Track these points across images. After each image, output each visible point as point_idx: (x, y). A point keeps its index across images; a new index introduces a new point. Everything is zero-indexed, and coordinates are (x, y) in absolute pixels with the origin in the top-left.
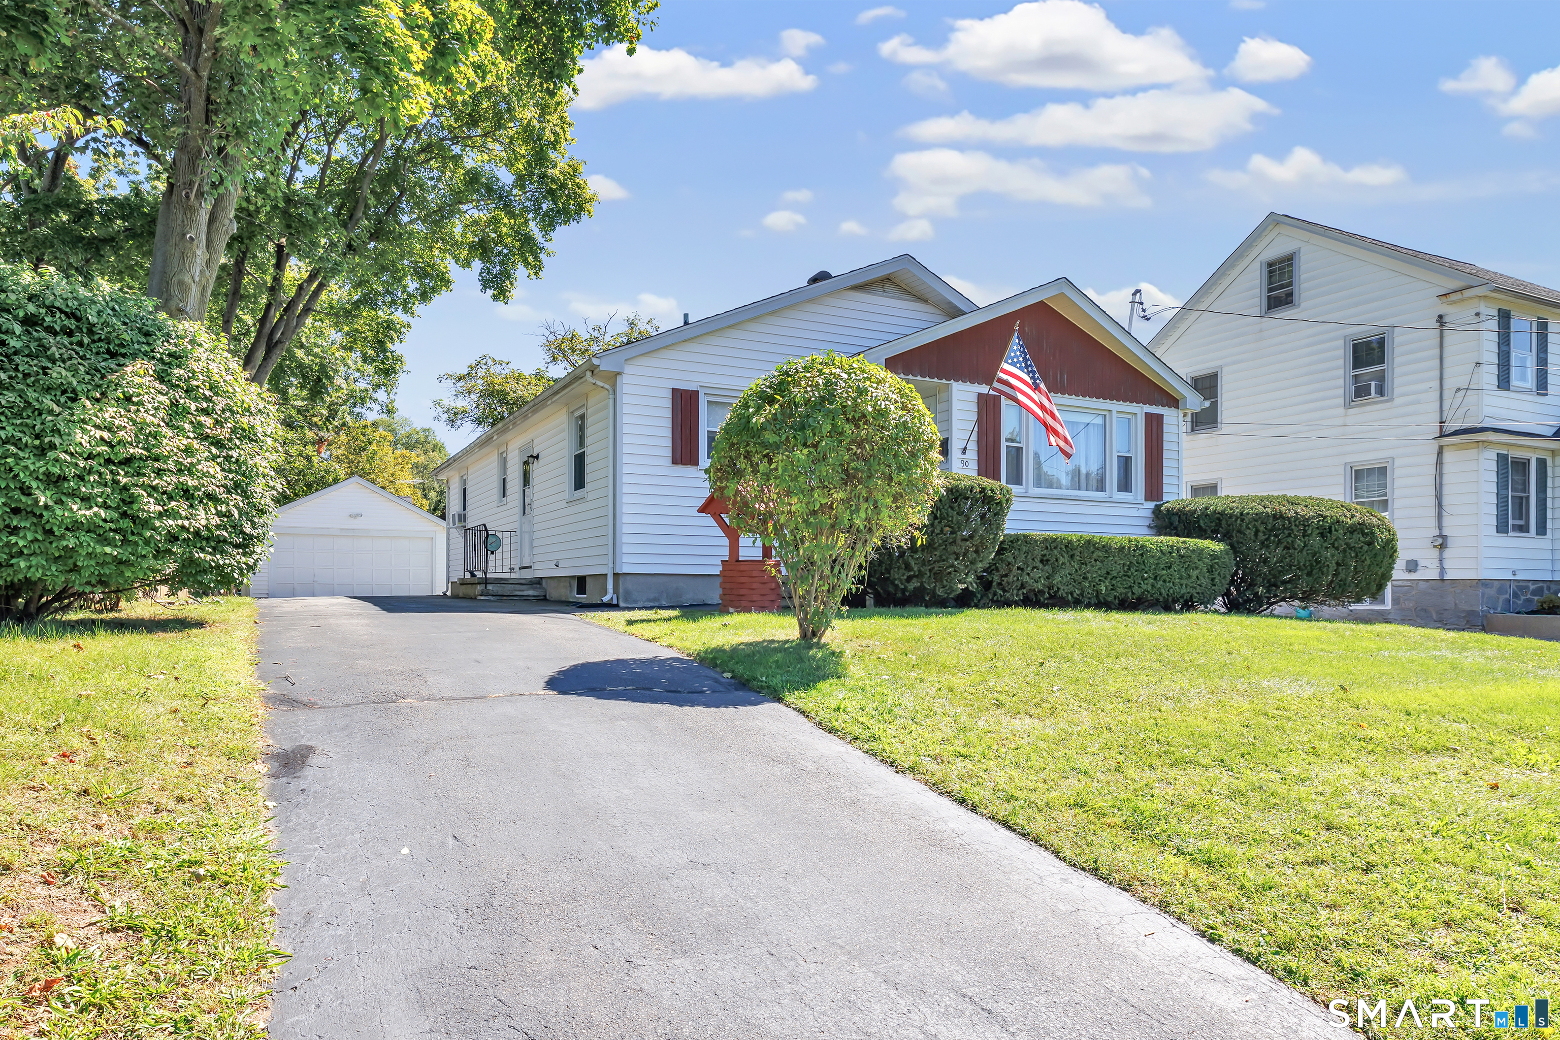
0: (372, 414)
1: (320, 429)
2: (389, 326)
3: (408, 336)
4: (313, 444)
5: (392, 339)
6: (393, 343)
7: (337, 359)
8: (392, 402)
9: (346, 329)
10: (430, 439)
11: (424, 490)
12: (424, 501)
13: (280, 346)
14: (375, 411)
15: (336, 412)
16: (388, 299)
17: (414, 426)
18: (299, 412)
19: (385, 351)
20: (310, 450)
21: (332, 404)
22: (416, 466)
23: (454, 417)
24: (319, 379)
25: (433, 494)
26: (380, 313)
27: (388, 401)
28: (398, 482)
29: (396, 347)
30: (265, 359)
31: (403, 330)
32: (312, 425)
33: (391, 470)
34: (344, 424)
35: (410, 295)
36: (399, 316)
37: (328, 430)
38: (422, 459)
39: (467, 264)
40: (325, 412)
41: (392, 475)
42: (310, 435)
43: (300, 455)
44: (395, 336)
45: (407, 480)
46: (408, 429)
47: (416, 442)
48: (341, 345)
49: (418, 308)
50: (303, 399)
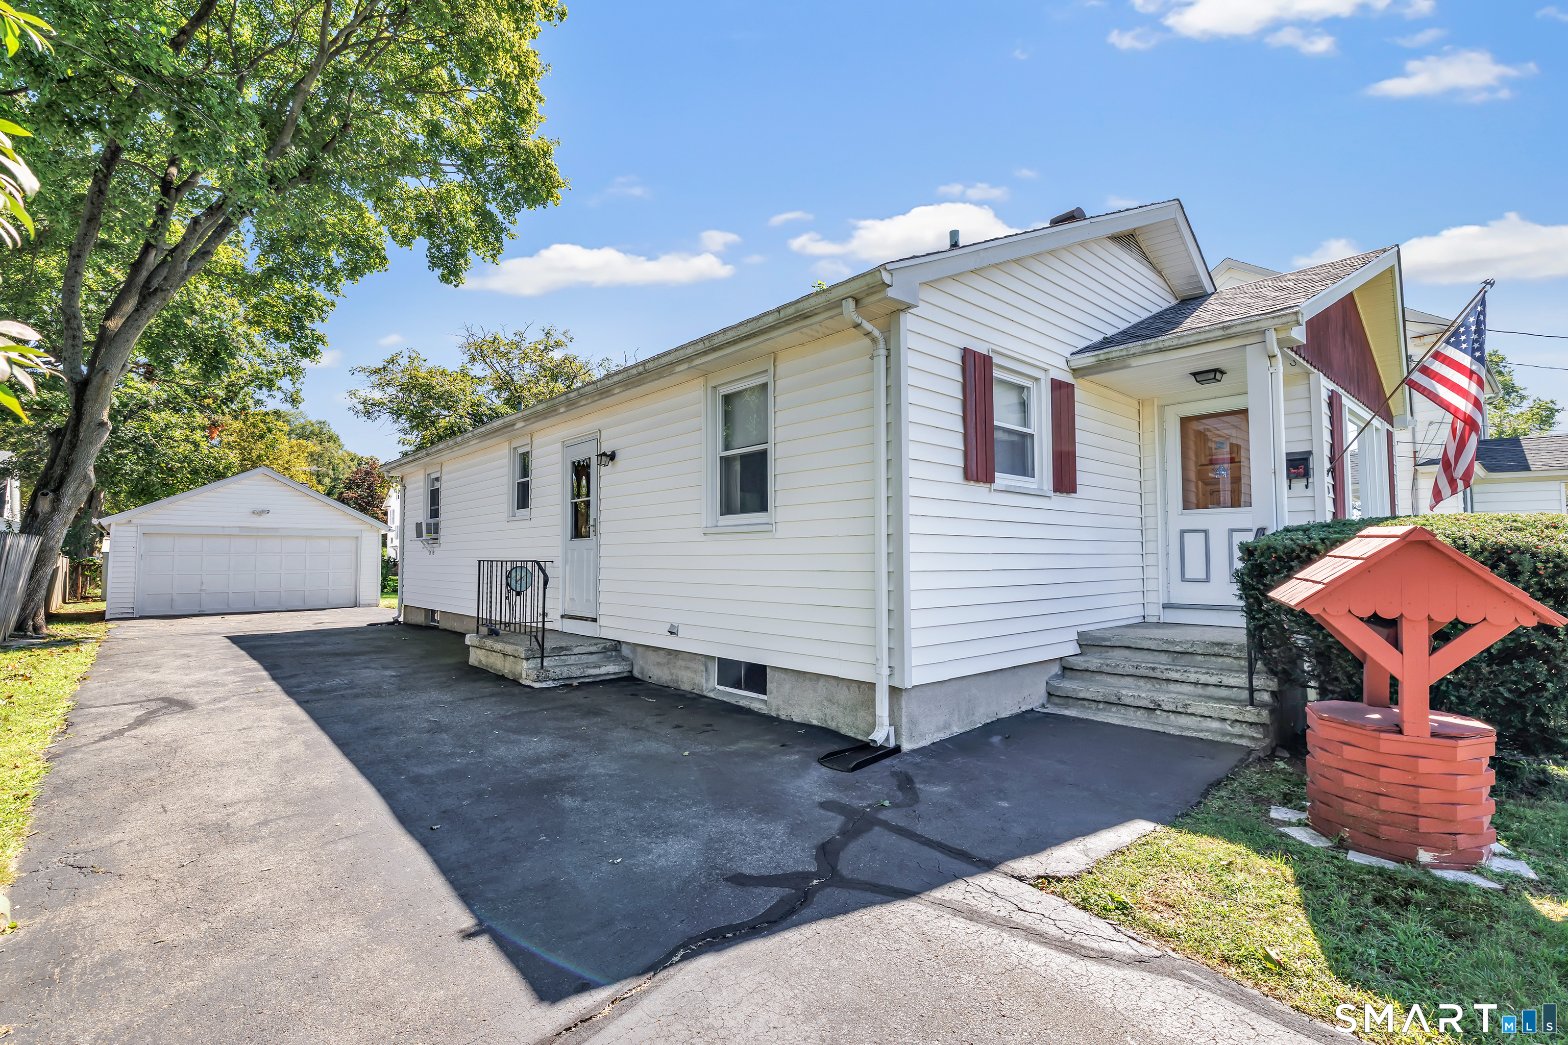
0: (273, 402)
1: (214, 412)
2: (310, 301)
3: (332, 315)
4: (203, 428)
5: (311, 316)
6: (312, 321)
7: (239, 335)
8: (298, 391)
9: (254, 300)
10: (325, 430)
11: (318, 476)
12: (320, 487)
13: (160, 295)
14: (278, 399)
15: (236, 394)
16: (308, 272)
17: (309, 419)
18: (187, 391)
19: (302, 327)
20: (198, 435)
21: (231, 384)
22: (311, 455)
23: (369, 409)
24: (216, 353)
25: (327, 480)
26: (297, 287)
27: (292, 390)
28: (293, 469)
29: (316, 326)
30: (137, 310)
31: (324, 308)
32: (202, 408)
33: (286, 458)
34: (244, 408)
35: (335, 271)
36: (320, 293)
37: (223, 413)
38: (318, 449)
39: (407, 241)
40: (221, 393)
41: (287, 462)
42: (200, 419)
43: (186, 440)
44: (315, 313)
45: (302, 467)
46: (302, 421)
47: (311, 433)
48: (245, 318)
49: (344, 284)
50: (194, 377)
